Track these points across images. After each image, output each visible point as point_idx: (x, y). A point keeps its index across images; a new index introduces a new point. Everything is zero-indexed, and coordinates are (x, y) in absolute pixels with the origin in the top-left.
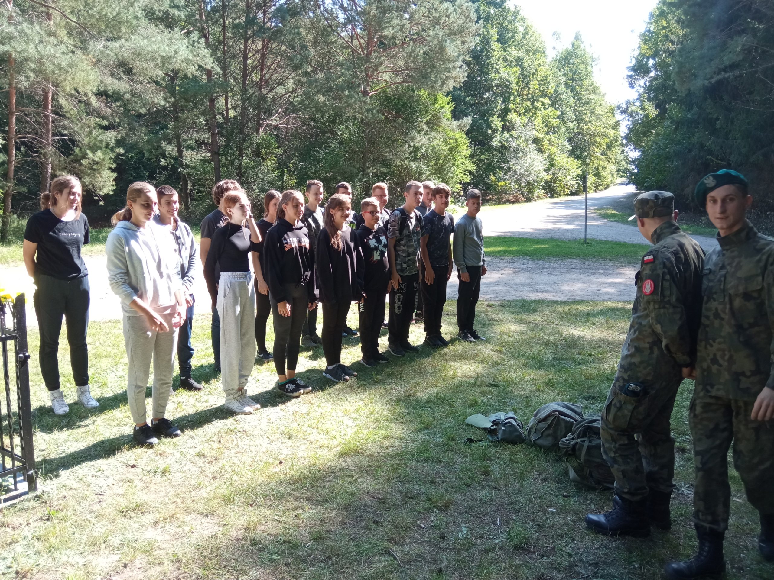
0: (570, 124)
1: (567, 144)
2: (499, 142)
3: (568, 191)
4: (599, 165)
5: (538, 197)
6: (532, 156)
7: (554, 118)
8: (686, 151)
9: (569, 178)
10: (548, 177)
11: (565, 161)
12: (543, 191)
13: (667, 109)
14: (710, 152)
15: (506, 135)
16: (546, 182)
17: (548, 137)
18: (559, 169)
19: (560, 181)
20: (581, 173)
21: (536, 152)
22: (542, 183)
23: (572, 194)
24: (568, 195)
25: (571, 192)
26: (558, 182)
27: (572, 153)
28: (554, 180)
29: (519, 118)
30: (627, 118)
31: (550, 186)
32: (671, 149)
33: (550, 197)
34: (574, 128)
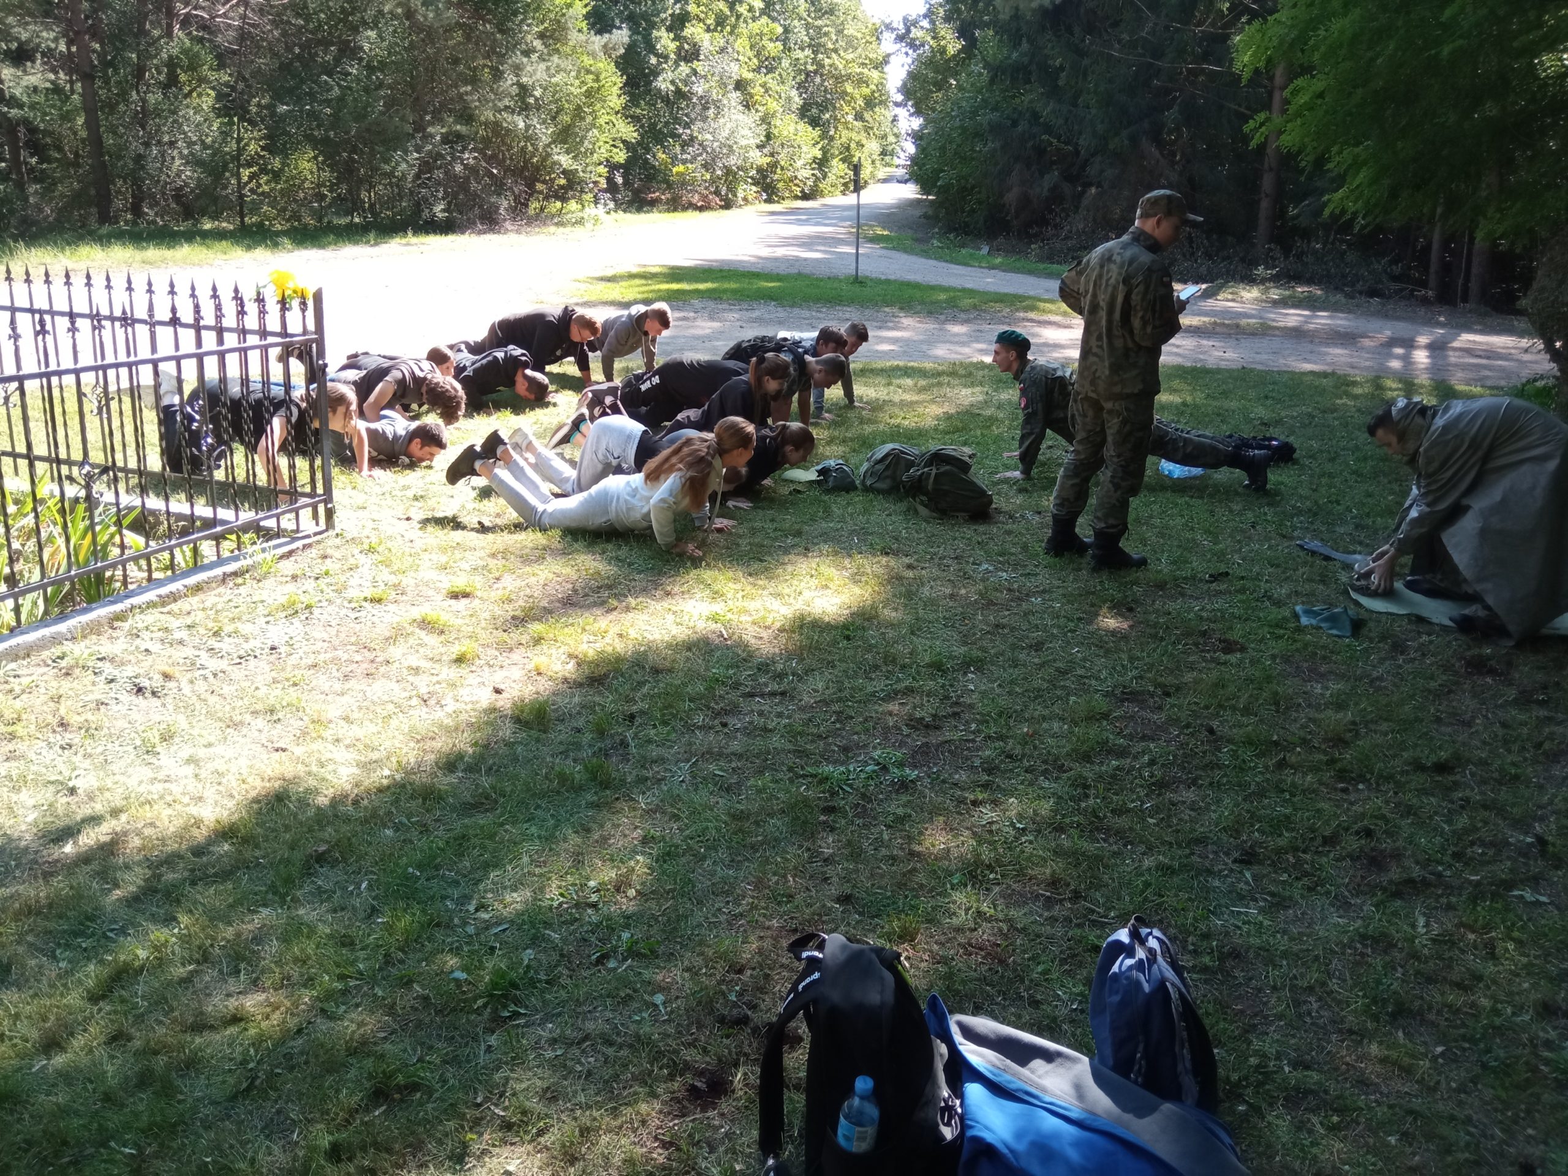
0: (800, 54)
1: (794, 93)
2: (673, 82)
3: (797, 191)
4: (850, 140)
5: (745, 199)
6: (733, 117)
7: (771, 40)
8: (1009, 123)
9: (799, 163)
10: (764, 161)
11: (792, 129)
12: (754, 188)
13: (976, 40)
14: (1048, 129)
15: (684, 69)
16: (760, 170)
17: (761, 79)
18: (782, 145)
19: (782, 169)
20: (819, 155)
21: (741, 108)
22: (753, 173)
23: (805, 197)
24: (796, 197)
25: (802, 191)
26: (779, 171)
27: (803, 112)
28: (773, 166)
29: (707, 36)
30: (904, 50)
31: (765, 177)
32: (985, 118)
33: (766, 201)
34: (806, 63)
